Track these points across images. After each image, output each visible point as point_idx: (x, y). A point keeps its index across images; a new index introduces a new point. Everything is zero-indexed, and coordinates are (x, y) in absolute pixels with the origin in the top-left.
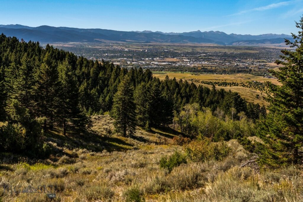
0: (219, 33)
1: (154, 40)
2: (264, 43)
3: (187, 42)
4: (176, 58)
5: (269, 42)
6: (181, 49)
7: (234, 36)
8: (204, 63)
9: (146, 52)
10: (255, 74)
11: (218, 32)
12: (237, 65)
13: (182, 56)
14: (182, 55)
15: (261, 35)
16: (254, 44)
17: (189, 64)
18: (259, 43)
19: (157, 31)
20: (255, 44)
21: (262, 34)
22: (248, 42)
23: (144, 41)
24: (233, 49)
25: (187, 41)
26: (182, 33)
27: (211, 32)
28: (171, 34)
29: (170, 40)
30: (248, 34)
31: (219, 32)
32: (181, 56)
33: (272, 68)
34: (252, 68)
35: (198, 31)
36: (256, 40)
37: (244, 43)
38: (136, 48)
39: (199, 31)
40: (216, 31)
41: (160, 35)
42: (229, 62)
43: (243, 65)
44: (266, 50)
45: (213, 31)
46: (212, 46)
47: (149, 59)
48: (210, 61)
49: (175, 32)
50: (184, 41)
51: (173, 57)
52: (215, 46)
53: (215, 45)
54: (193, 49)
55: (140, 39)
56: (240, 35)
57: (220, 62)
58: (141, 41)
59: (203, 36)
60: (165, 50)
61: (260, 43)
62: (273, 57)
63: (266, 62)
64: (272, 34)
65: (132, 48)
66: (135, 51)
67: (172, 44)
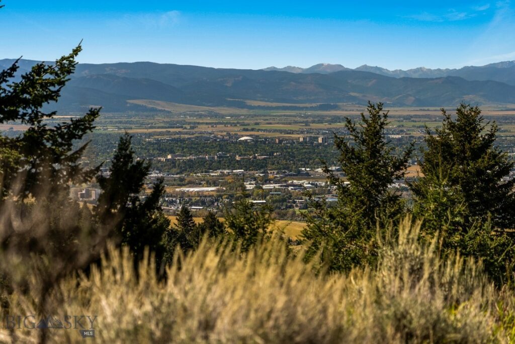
1: (354, 98)
19: (365, 66)
23: (314, 105)
28: (416, 76)
29: (413, 98)
38: (281, 131)
55: (300, 98)
58: (301, 105)
65: (268, 129)
66: (277, 140)
67: (421, 110)
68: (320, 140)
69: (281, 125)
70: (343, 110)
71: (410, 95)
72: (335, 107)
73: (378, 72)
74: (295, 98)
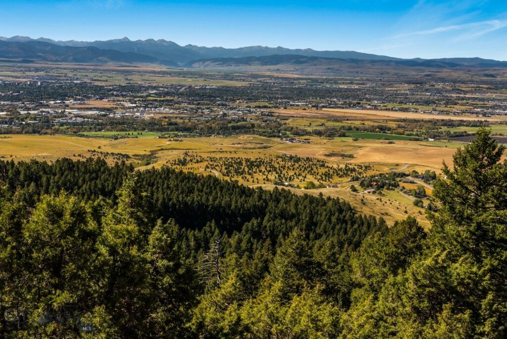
0: (165, 44)
1: (40, 57)
2: (250, 65)
3: (106, 62)
4: (107, 100)
5: (257, 62)
6: (104, 78)
7: (194, 49)
8: (164, 110)
9: (40, 87)
10: (264, 134)
11: (163, 41)
12: (225, 115)
13: (116, 96)
14: (115, 93)
15: (241, 48)
16: (231, 66)
17: (138, 114)
18: (241, 65)
19: (42, 38)
20: (233, 65)
21: (243, 47)
22: (222, 63)
23: (18, 60)
24: (200, 77)
25: (106, 59)
26: (93, 43)
27: (150, 41)
28: (70, 45)
29: (72, 58)
30: (218, 46)
31: (165, 41)
32: (113, 94)
33: (284, 119)
34: (251, 119)
35: (124, 39)
36: (234, 59)
37: (213, 64)
38: (13, 77)
39: (127, 38)
40: (159, 40)
41: (50, 47)
42: (208, 108)
43: (235, 114)
44: (259, 79)
45: (152, 40)
46: (159, 70)
47: (56, 103)
48: (172, 107)
49: (79, 40)
50: (100, 58)
51: (101, 99)
52: (163, 70)
53: (164, 68)
54: (127, 79)
55: (10, 55)
56: (204, 48)
57: (192, 108)
58: (13, 60)
59: (136, 49)
60: (76, 82)
61: (241, 63)
62: (277, 96)
63: (270, 107)
64: (260, 46)
65: (4, 75)
66: (17, 84)
67: (78, 65)
68: (39, 84)
69: (8, 73)
70: (36, 63)
71: (70, 56)
72: (32, 62)
73: (49, 42)
74: (7, 55)
